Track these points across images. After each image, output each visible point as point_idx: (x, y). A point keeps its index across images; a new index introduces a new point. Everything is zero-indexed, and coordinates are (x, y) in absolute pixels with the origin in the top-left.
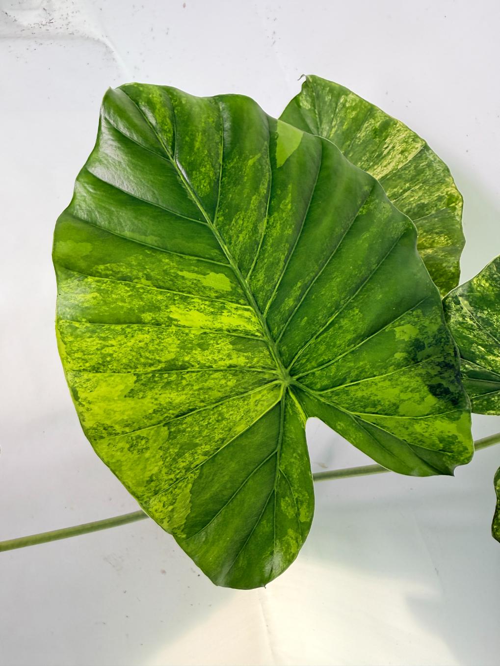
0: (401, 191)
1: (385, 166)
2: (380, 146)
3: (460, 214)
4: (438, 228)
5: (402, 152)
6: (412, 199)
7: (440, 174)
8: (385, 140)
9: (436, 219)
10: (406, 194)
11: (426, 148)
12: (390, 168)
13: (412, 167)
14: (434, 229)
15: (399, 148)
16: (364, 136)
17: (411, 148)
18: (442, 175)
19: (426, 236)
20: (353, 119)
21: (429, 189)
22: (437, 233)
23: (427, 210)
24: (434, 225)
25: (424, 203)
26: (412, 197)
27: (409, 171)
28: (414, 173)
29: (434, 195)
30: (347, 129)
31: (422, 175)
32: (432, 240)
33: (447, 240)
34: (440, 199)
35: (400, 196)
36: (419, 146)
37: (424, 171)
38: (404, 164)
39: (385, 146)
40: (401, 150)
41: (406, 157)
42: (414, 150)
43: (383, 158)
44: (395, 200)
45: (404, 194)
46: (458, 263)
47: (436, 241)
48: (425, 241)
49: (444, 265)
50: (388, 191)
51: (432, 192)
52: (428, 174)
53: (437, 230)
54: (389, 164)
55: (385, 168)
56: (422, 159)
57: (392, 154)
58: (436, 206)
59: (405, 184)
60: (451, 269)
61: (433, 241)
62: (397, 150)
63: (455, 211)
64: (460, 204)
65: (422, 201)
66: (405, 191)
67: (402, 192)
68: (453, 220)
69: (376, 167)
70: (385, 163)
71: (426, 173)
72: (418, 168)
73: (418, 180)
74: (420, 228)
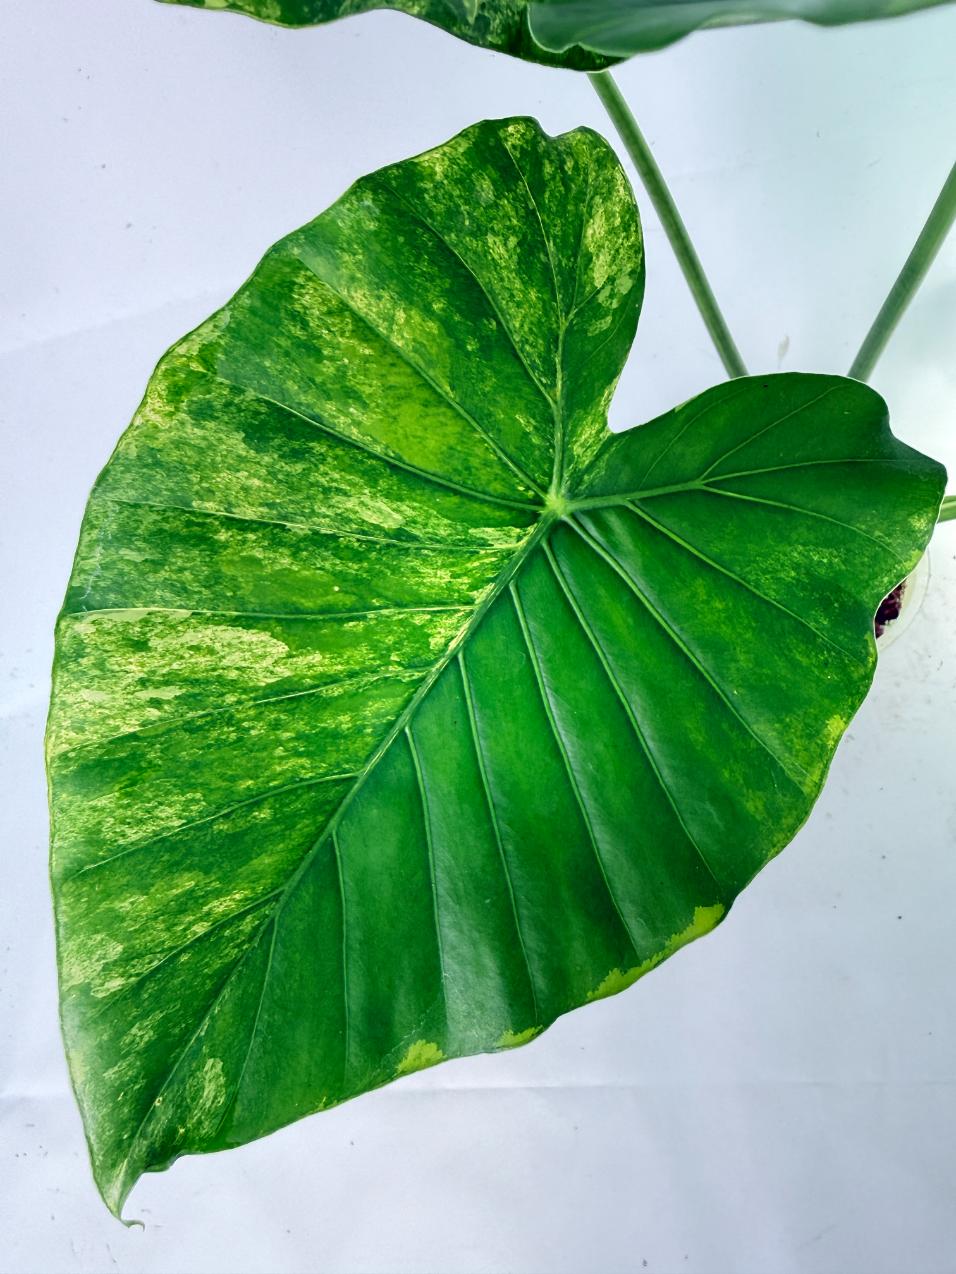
0: (251, 536)
1: (211, 651)
2: (160, 731)
3: (210, 326)
4: (290, 337)
5: (141, 645)
6: (256, 482)
7: (130, 486)
8: (133, 736)
9: (267, 364)
10: (249, 513)
11: (75, 604)
12: (206, 635)
13: (163, 574)
14: (299, 344)
15: (135, 666)
16: (170, 806)
17: (109, 634)
18: (128, 477)
19: (329, 344)
20: (144, 889)
21: (197, 467)
22: (305, 325)
23: (257, 413)
24: (287, 354)
25: (244, 440)
26: (246, 489)
27: (181, 570)
28: (179, 551)
29: (204, 438)
30: (189, 869)
31: (167, 527)
32: (329, 321)
33: (302, 287)
34: (202, 413)
35: (266, 525)
36: (84, 628)
37: (152, 534)
38: (168, 610)
39: (153, 713)
40: (135, 658)
41: (145, 622)
42: (107, 626)
43: (195, 682)
44: (289, 525)
45: (252, 522)
46: (342, 201)
47: (325, 309)
48: (342, 334)
49: (372, 226)
50: (277, 567)
51: (201, 451)
52: (155, 517)
53: (297, 332)
54: (196, 648)
55: (217, 646)
56: (121, 574)
57: (165, 671)
58: (228, 404)
59: (225, 546)
60: (368, 202)
61: (330, 313)
62: (142, 665)
63: (211, 344)
64: (181, 350)
65: (242, 449)
66: (244, 526)
67: (254, 531)
68: (239, 324)
69: (233, 675)
70: (203, 661)
71: (155, 522)
72: (157, 556)
73: (189, 524)
74: (318, 380)
